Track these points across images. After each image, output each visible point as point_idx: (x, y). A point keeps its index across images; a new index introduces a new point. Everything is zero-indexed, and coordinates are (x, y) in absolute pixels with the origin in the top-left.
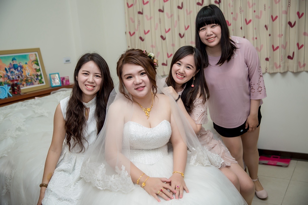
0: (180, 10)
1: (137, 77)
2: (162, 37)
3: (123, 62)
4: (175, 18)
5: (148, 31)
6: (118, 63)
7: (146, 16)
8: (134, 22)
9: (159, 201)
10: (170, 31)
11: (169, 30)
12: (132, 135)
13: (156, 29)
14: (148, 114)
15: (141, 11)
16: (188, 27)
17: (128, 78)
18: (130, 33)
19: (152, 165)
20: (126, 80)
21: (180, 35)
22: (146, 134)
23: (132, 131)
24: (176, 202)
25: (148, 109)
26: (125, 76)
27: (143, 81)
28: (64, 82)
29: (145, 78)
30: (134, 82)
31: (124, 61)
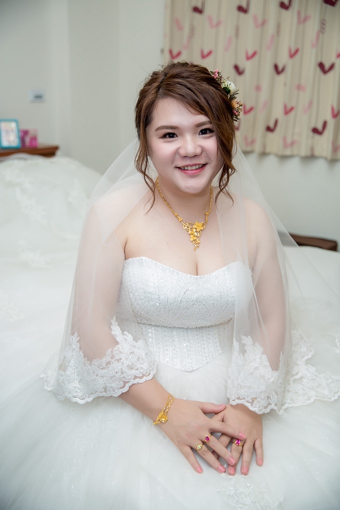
0: (284, 11)
1: (188, 137)
2: (236, 68)
3: (157, 92)
4: (271, 28)
5: (210, 53)
6: (143, 94)
7: (210, 19)
8: (181, 28)
9: (199, 470)
10: (256, 58)
11: (254, 54)
12: (150, 293)
13: (226, 49)
14: (195, 238)
15: (199, 6)
16: (297, 51)
17: (164, 136)
18: (171, 52)
19: (190, 372)
20: (161, 140)
21: (276, 67)
22: (185, 290)
23: (152, 285)
24: (248, 485)
25: (198, 226)
26: (158, 129)
27: (203, 150)
28: (27, 140)
29: (210, 144)
30: (178, 149)
31: (161, 90)
